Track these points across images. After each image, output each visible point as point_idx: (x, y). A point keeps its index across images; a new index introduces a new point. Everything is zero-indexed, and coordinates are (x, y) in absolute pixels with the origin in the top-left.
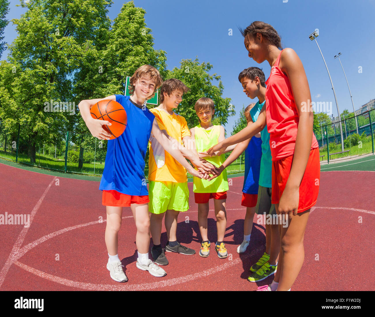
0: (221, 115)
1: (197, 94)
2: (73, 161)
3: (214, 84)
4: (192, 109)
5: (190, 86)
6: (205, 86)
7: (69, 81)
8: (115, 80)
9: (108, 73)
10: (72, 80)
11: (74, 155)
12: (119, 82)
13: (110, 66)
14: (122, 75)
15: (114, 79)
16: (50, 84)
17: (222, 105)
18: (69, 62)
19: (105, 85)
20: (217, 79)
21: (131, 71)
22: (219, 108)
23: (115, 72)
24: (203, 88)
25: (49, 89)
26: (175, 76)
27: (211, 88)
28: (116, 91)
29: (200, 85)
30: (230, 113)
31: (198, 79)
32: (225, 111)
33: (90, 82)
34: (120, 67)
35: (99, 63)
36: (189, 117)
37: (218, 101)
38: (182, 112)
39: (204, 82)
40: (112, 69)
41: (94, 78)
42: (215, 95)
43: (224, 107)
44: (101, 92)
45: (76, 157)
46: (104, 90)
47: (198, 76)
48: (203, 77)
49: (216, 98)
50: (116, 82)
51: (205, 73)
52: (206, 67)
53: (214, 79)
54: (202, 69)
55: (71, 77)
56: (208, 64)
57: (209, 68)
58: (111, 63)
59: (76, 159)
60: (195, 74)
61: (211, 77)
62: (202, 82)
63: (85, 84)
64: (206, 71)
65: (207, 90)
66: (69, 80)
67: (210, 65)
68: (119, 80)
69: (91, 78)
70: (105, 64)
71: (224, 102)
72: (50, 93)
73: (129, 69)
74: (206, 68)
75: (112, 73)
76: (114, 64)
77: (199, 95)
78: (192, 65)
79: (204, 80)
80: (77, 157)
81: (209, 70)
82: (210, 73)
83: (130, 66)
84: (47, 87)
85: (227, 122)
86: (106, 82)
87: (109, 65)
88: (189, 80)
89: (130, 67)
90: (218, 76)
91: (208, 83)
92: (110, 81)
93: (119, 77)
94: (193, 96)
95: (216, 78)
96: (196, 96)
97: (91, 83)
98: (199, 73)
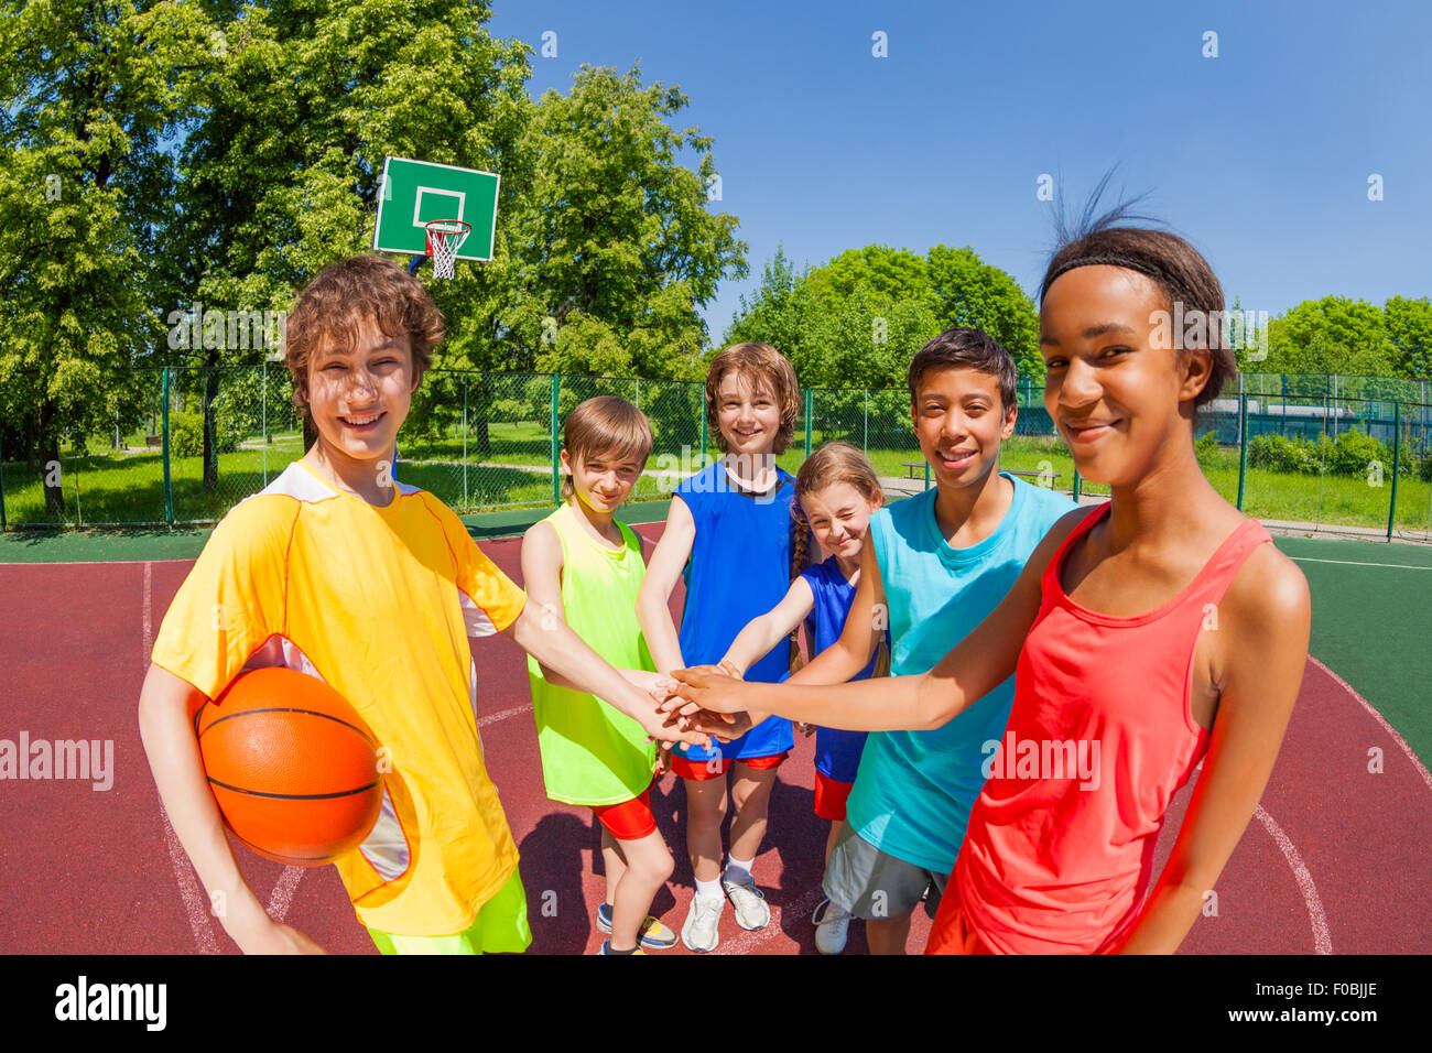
0: (695, 274)
1: (619, 192)
2: (179, 451)
3: (685, 164)
4: (598, 243)
5: (597, 165)
6: (653, 167)
7: (165, 160)
8: (335, 153)
9: (312, 127)
10: (176, 153)
11: (180, 428)
12: (349, 161)
13: (323, 100)
14: (364, 135)
15: (331, 150)
16: (101, 198)
17: (703, 239)
18: (171, 95)
19: (296, 173)
20: (698, 146)
21: (395, 120)
22: (693, 247)
23: (339, 123)
24: (644, 173)
25: (98, 219)
26: (549, 122)
27: (673, 175)
28: (337, 198)
29: (633, 162)
30: (730, 269)
31: (628, 140)
32: (711, 257)
33: (245, 168)
34: (359, 104)
35: (283, 92)
36: (584, 272)
37: (689, 224)
38: (563, 252)
39: (647, 155)
40: (327, 110)
41: (260, 149)
42: (685, 202)
43: (708, 246)
44: (283, 204)
45: (188, 436)
46: (296, 191)
47: (632, 132)
48: (648, 135)
49: (687, 214)
50: (338, 160)
51: (660, 121)
52: (665, 100)
53: (687, 146)
54: (647, 105)
55: (174, 142)
56: (674, 92)
57: (675, 103)
58: (325, 90)
59: (188, 444)
60: (623, 123)
61: (678, 139)
62: (641, 154)
63: (226, 174)
64: (662, 116)
65: (656, 182)
66: (165, 154)
67: (681, 95)
68: (349, 151)
69: (248, 148)
70: (302, 93)
71: (713, 229)
72: (100, 233)
73: (390, 114)
74: (664, 104)
75: (325, 127)
76: (336, 92)
77: (627, 197)
78: (616, 90)
79: (651, 145)
80: (192, 435)
81: (672, 112)
82: (677, 125)
83: (396, 102)
84: (91, 211)
85: (714, 297)
86: (305, 161)
87: (320, 99)
88: (595, 143)
89: (396, 107)
90: (703, 137)
91: (663, 157)
92: (316, 157)
93: (351, 143)
94: (603, 201)
95: (695, 144)
96: (618, 198)
97: (248, 171)
98: (637, 118)
